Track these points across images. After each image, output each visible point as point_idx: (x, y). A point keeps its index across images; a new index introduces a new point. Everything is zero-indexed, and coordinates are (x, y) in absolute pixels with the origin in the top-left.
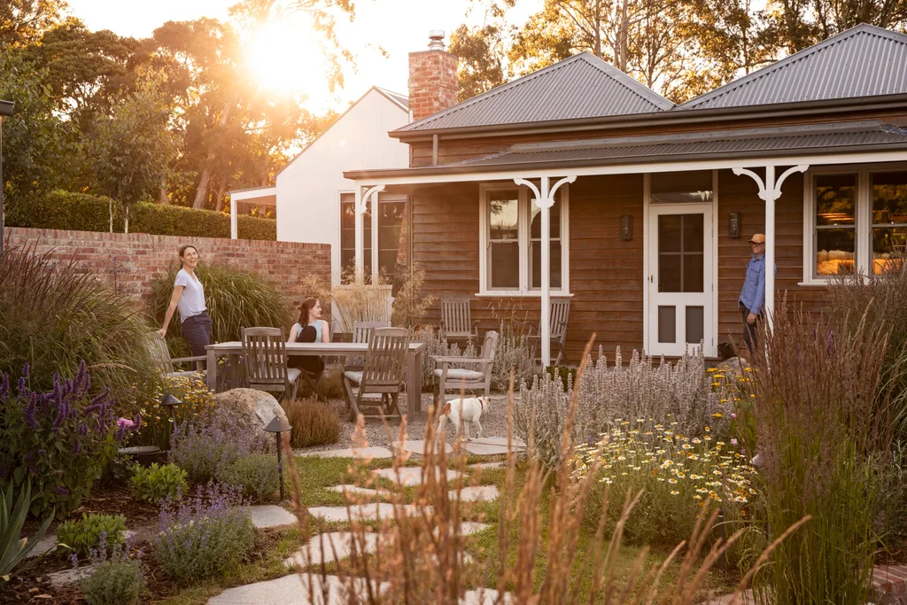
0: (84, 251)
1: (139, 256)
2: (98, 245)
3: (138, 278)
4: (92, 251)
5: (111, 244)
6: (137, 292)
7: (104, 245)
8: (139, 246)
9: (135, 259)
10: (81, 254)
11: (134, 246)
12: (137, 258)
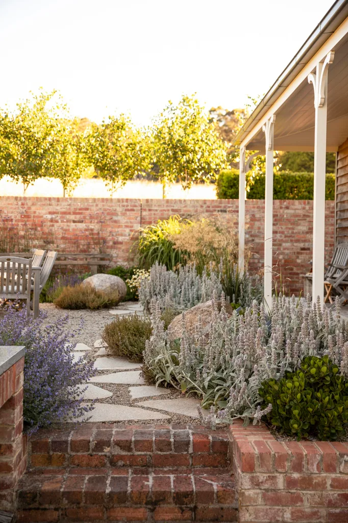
0: (80, 209)
1: (128, 213)
2: (92, 206)
3: (126, 226)
4: (87, 209)
5: (103, 205)
6: (125, 236)
7: (97, 205)
8: (127, 206)
9: (124, 214)
10: (78, 211)
11: (124, 206)
12: (126, 214)
